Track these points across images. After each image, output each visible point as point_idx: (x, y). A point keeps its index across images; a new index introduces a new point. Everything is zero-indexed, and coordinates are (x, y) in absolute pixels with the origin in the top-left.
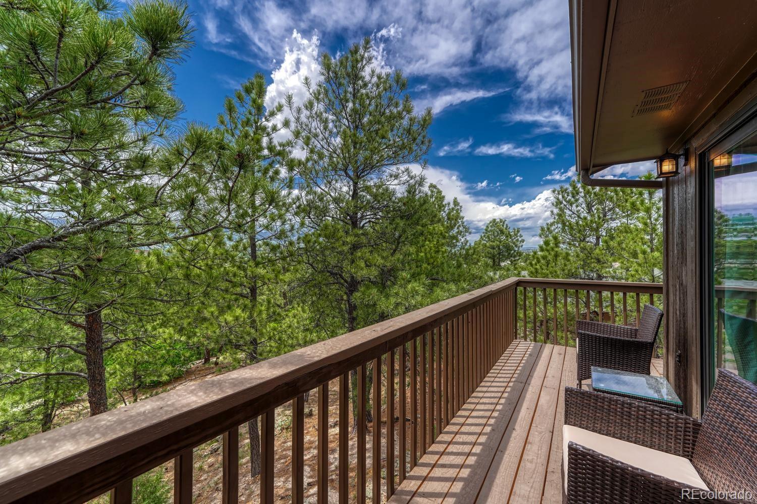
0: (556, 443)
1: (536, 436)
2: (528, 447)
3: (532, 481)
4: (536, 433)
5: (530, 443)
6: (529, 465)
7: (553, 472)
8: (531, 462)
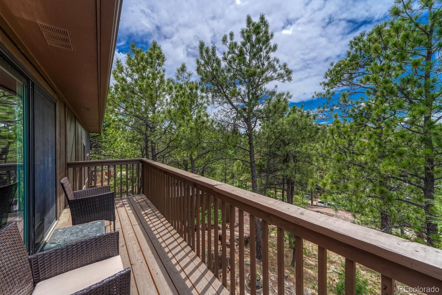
0: (127, 259)
1: (138, 256)
2: (139, 249)
3: (130, 239)
4: (139, 258)
5: (139, 251)
6: (134, 242)
7: (123, 246)
8: (134, 244)
